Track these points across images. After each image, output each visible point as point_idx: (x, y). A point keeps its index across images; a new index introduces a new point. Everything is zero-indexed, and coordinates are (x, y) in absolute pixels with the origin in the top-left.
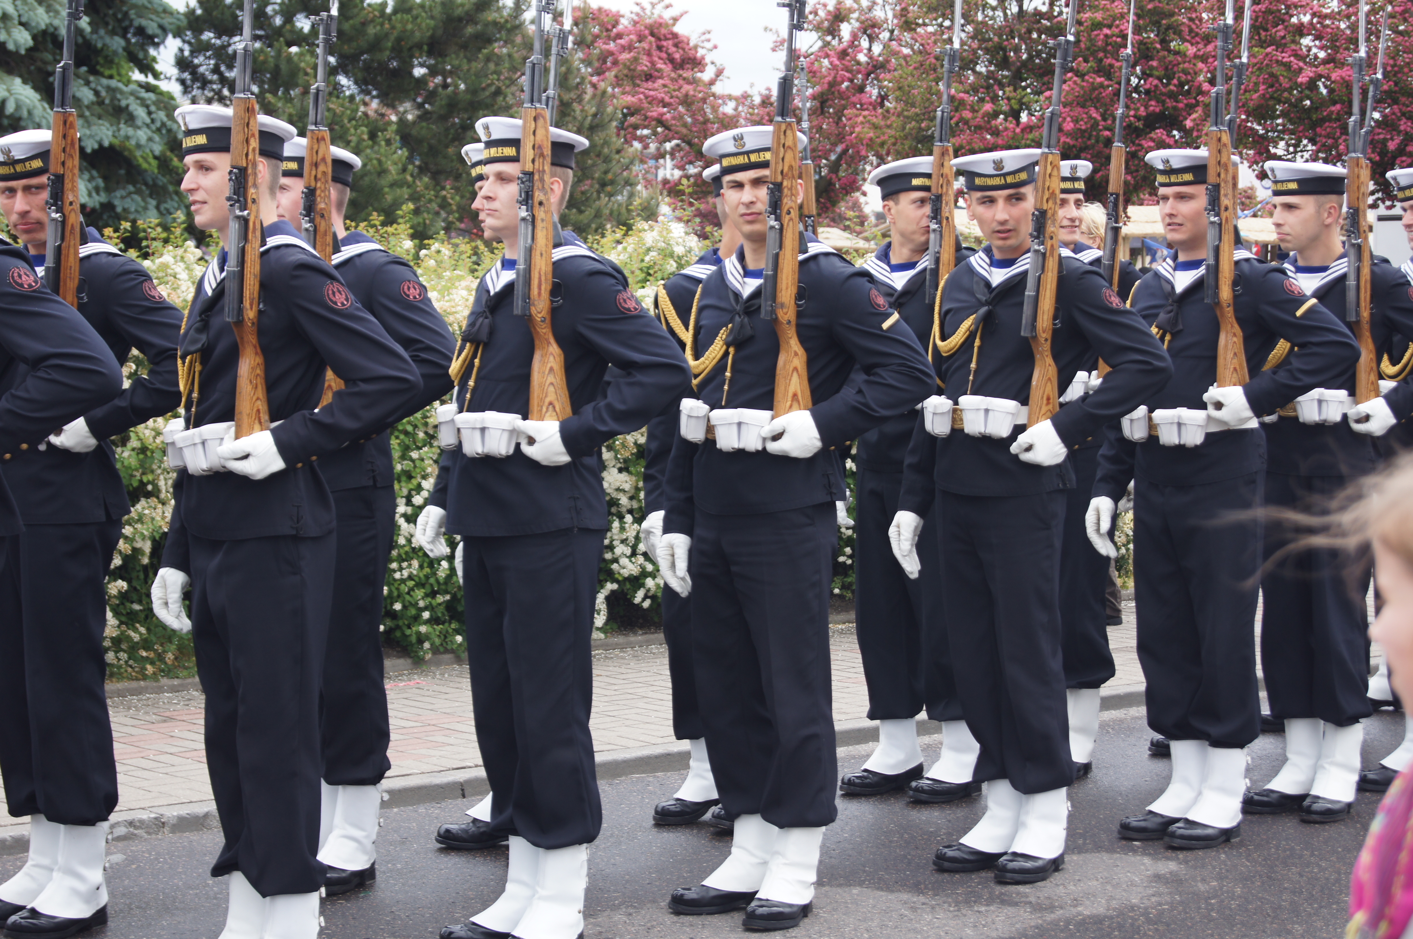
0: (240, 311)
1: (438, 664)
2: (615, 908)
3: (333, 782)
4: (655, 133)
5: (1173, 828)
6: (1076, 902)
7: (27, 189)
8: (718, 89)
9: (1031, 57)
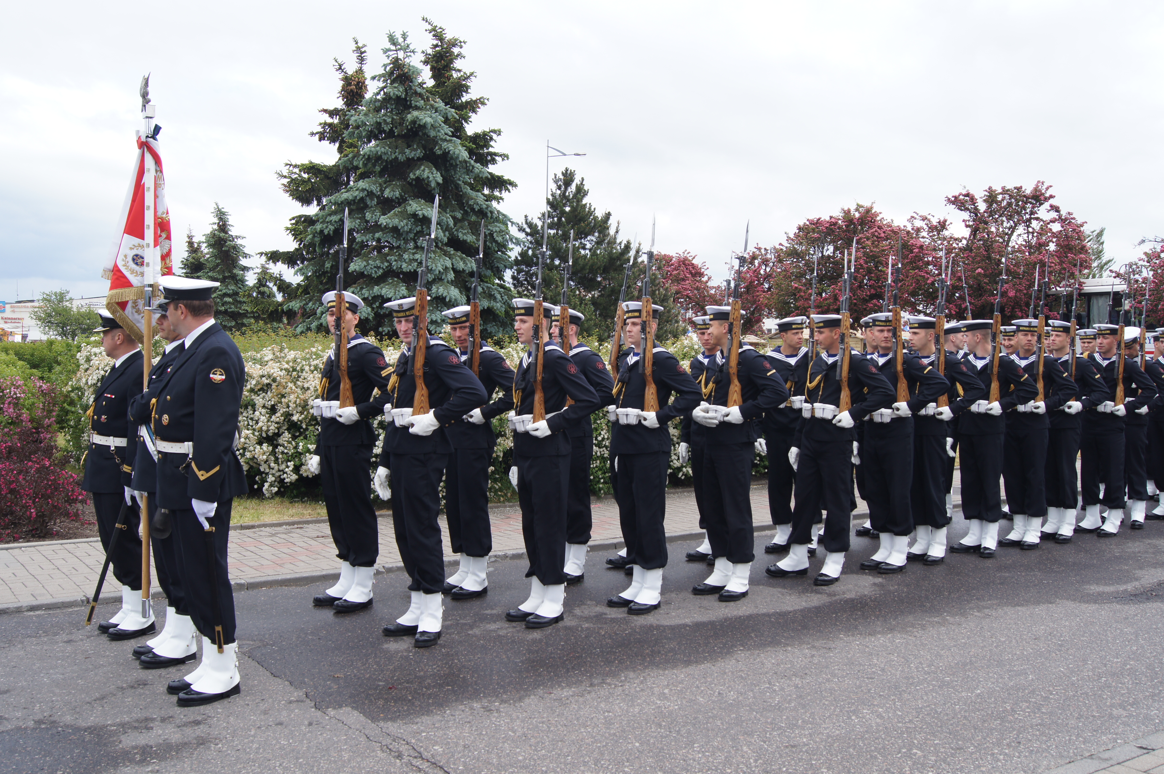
0: (536, 377)
1: (606, 499)
2: (672, 592)
3: (570, 543)
4: (686, 301)
5: (880, 566)
6: (844, 593)
7: (461, 328)
8: (710, 284)
9: (826, 273)
